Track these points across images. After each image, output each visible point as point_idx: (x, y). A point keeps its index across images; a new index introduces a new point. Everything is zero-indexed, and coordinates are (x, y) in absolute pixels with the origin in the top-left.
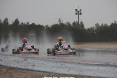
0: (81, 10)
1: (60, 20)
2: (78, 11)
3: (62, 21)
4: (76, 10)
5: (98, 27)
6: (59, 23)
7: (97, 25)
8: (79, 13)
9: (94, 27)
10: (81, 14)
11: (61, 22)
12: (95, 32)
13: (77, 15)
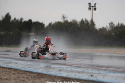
0: (95, 4)
1: (64, 16)
2: (92, 6)
3: (67, 17)
4: (90, 4)
5: (113, 27)
6: (63, 21)
7: (111, 24)
8: (93, 8)
9: (107, 27)
10: (95, 9)
11: (65, 19)
12: (113, 34)
13: (90, 10)
